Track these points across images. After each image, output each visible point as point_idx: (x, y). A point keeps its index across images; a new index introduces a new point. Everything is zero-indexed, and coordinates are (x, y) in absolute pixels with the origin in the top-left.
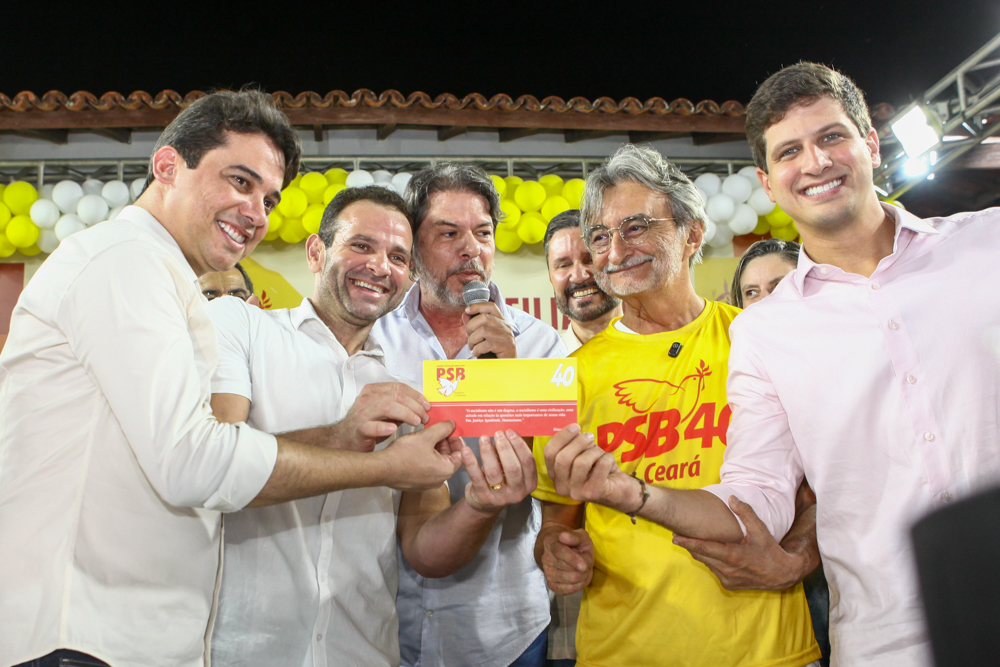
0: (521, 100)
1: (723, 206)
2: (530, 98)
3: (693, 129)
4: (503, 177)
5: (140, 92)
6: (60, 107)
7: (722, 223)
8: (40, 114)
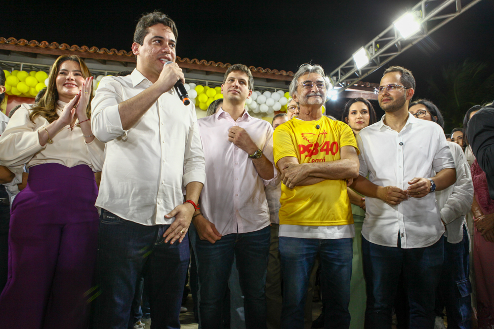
0: (210, 62)
1: (270, 101)
2: (213, 62)
3: (263, 77)
4: (203, 86)
5: (85, 46)
6: (57, 48)
7: (270, 107)
8: (50, 49)
